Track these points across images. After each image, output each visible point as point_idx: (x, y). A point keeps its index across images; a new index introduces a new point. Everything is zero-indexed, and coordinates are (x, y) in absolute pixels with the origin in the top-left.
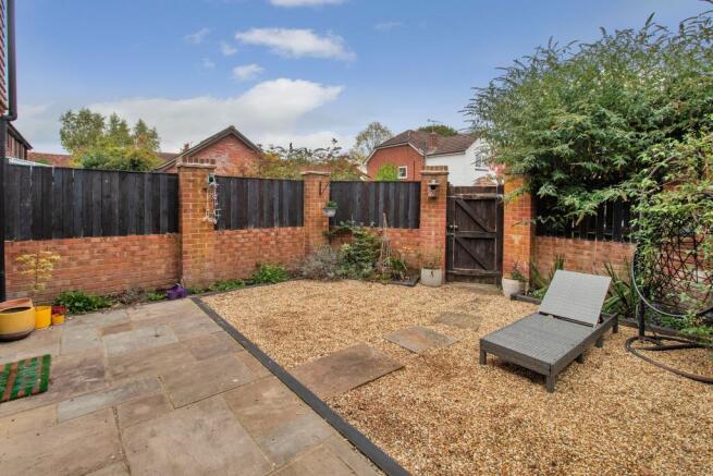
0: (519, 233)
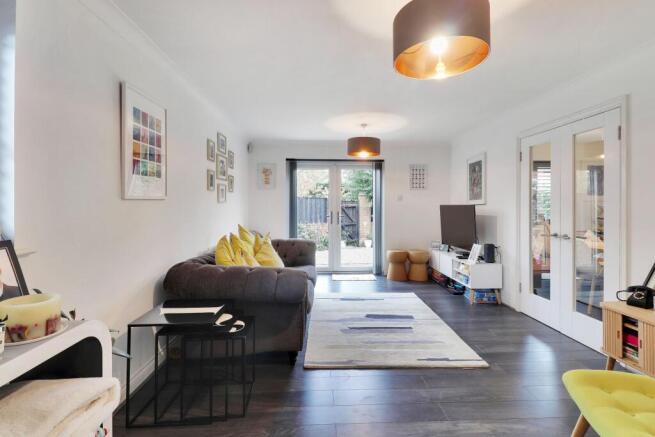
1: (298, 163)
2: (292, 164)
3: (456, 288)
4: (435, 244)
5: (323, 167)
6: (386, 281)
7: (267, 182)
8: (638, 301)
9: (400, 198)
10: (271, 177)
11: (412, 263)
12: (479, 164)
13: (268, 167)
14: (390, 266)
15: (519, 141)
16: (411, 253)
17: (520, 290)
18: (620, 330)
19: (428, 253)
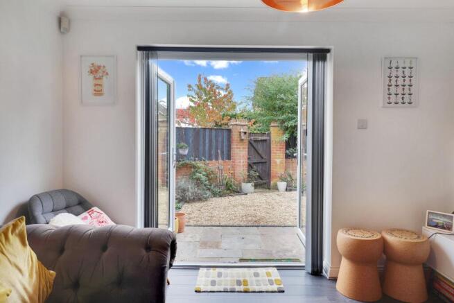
0: (279, 158)
7: (98, 92)
10: (107, 81)
13: (99, 62)
16: (391, 239)
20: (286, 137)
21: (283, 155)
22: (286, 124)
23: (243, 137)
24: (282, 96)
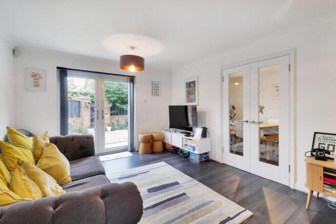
0: (107, 115)
1: (69, 72)
2: (63, 72)
3: (183, 154)
4: (166, 128)
5: (90, 77)
6: (138, 154)
7: (36, 85)
8: (321, 157)
9: (145, 102)
10: (41, 81)
11: (154, 141)
12: (194, 82)
13: (37, 72)
14: (142, 145)
15: (222, 71)
16: (154, 135)
17: (223, 152)
18: (322, 176)
19: (163, 134)
20: (111, 105)
21: (109, 114)
22: (111, 99)
23: (88, 105)
24: (109, 85)
